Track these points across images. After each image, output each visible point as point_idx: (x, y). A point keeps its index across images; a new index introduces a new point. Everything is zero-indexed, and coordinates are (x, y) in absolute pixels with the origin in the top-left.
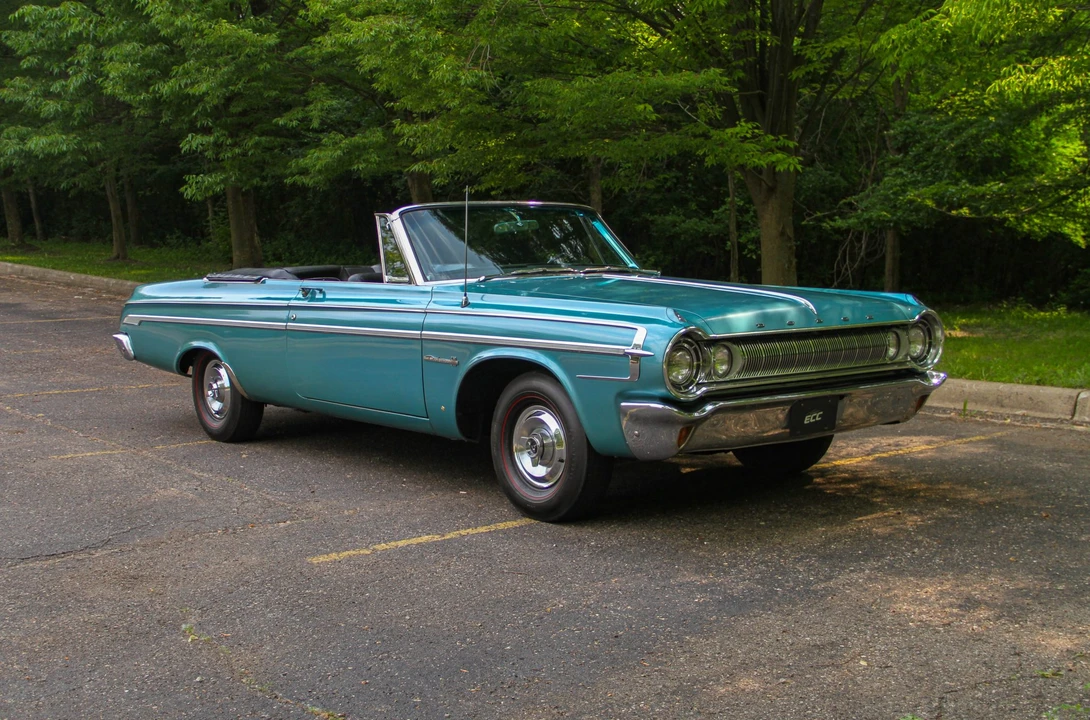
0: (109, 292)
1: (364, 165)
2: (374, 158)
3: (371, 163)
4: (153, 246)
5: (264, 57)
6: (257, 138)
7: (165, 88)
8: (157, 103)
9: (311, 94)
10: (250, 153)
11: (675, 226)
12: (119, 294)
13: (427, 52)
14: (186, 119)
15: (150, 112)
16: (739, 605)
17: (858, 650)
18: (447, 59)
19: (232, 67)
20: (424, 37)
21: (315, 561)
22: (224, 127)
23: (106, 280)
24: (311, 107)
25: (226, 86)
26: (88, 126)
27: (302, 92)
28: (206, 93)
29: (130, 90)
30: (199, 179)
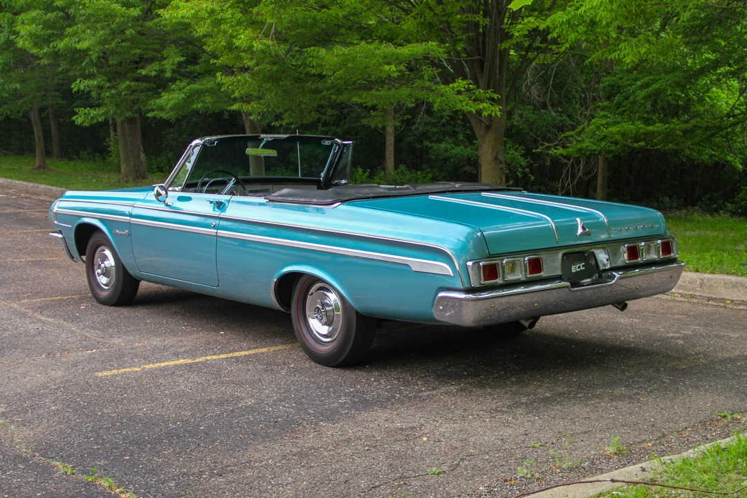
0: (27, 192)
1: (202, 105)
2: (209, 99)
3: (206, 103)
4: (71, 159)
5: (130, 25)
6: (128, 82)
7: (61, 45)
8: (56, 55)
9: (165, 53)
10: (123, 94)
11: (447, 151)
12: (35, 194)
13: (232, 26)
14: (78, 68)
15: (51, 61)
16: (366, 404)
17: (426, 431)
18: (247, 32)
19: (108, 31)
20: (230, 16)
21: (100, 374)
22: (104, 74)
23: (25, 183)
24: (165, 62)
25: (103, 45)
26: (9, 71)
27: (158, 51)
28: (88, 49)
29: (36, 45)
30: (86, 111)
